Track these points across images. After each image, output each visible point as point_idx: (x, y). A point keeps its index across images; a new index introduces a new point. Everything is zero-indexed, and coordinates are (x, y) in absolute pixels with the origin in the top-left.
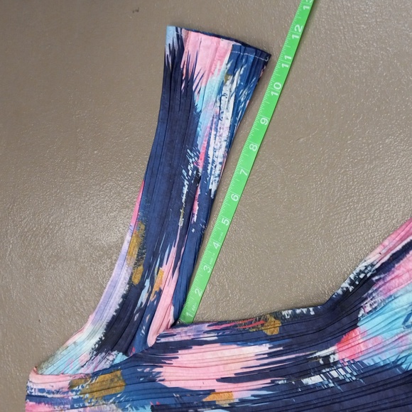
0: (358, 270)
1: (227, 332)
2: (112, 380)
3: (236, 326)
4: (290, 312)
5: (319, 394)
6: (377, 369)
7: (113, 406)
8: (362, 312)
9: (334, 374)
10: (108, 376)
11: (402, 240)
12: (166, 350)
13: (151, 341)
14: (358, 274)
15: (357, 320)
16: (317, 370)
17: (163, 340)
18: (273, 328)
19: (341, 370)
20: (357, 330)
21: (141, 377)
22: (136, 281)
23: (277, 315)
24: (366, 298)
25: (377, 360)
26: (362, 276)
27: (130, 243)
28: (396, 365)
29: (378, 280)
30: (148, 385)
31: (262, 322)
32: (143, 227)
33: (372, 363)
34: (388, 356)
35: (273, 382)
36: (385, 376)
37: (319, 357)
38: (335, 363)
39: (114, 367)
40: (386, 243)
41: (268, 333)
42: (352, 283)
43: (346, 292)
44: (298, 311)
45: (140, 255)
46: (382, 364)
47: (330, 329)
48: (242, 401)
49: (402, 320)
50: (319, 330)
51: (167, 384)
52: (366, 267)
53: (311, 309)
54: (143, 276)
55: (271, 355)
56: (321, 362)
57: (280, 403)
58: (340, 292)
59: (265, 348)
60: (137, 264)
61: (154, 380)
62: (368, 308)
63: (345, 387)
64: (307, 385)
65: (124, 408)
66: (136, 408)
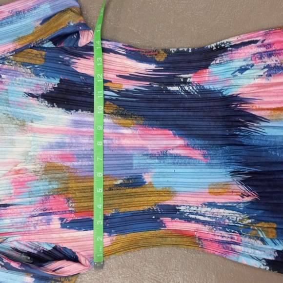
0: (223, 42)
1: (133, 53)
2: (36, 55)
3: (139, 51)
4: (175, 49)
6: (210, 91)
8: (214, 62)
9: (186, 88)
14: (222, 44)
15: (209, 65)
16: (178, 84)
18: (161, 58)
19: (191, 87)
20: (207, 70)
21: (59, 61)
23: (166, 51)
24: (218, 57)
25: (211, 87)
26: (223, 45)
28: (220, 92)
29: (230, 50)
31: (156, 53)
33: (208, 88)
34: (218, 87)
35: (150, 84)
36: (212, 95)
37: (182, 78)
38: (189, 83)
39: (41, 48)
41: (158, 59)
42: (216, 46)
43: (211, 49)
44: (181, 49)
46: (213, 90)
47: (194, 64)
48: (127, 90)
49: (232, 72)
51: (79, 70)
52: (227, 42)
53: (190, 49)
55: (154, 71)
56: (182, 80)
57: (150, 96)
58: (209, 47)
59: (153, 67)
61: (69, 65)
62: (218, 62)
63: (189, 96)
64: (169, 90)
65: (37, 75)
66: (48, 77)
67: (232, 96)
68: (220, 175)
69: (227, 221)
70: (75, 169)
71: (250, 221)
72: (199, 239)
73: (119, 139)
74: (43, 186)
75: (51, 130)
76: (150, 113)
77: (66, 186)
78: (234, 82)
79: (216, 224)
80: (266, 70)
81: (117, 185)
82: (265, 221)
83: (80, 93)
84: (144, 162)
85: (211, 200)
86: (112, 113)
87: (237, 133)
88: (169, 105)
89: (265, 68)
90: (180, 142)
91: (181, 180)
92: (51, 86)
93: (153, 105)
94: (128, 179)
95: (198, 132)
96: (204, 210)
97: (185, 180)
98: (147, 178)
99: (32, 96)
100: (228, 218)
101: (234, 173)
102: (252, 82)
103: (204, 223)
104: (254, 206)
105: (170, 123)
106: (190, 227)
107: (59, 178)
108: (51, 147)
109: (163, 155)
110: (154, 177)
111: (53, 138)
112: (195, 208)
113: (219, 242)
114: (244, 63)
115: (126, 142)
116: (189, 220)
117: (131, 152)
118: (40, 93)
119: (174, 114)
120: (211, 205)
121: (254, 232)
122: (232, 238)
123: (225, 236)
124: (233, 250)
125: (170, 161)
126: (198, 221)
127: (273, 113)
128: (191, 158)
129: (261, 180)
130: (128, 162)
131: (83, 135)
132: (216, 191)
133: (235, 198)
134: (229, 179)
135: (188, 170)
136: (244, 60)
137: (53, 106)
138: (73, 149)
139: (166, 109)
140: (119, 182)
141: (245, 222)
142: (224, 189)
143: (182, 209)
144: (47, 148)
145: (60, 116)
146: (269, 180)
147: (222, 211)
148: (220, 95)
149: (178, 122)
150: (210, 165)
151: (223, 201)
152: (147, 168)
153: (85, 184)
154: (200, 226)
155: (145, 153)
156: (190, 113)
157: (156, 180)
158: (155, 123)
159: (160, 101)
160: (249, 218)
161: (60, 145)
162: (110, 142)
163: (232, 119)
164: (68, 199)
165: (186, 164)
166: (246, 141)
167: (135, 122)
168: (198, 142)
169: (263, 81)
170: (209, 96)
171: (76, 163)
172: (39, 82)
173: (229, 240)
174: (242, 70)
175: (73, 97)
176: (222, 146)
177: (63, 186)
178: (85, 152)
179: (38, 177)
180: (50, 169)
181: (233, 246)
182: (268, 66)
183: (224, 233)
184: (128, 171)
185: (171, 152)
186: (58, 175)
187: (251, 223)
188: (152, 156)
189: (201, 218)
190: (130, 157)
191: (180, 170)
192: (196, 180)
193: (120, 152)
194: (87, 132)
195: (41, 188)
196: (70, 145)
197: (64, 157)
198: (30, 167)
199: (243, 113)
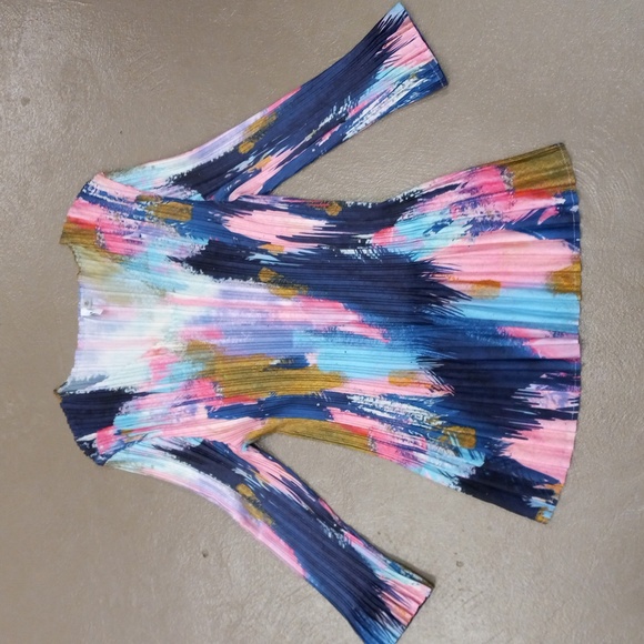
0: (411, 191)
2: (181, 210)
3: (306, 203)
4: (352, 203)
5: (349, 262)
6: (395, 256)
7: (173, 230)
8: (401, 218)
9: (365, 251)
10: (180, 205)
11: (447, 182)
12: (244, 207)
13: (233, 197)
14: (410, 193)
15: (395, 222)
16: (354, 246)
17: (244, 200)
18: (334, 211)
19: (370, 250)
20: (392, 229)
21: (209, 218)
22: (242, 150)
23: (342, 203)
24: (408, 210)
25: (397, 250)
26: (412, 195)
27: (257, 122)
28: (407, 256)
29: (420, 201)
30: (215, 225)
31: (328, 205)
32: (274, 118)
33: (393, 251)
34: (405, 250)
35: (319, 246)
36: (397, 261)
37: (360, 238)
38: (369, 245)
39: (187, 201)
40: (436, 180)
41: (329, 213)
42: (404, 198)
43: (397, 201)
44: (359, 204)
45: (257, 135)
46: (398, 254)
47: (376, 222)
48: (289, 254)
49: (424, 231)
50: (369, 220)
51: (231, 230)
53: (370, 204)
54: (250, 152)
55: (325, 229)
56: (359, 242)
57: (317, 261)
58: (394, 199)
59: (323, 223)
60: (250, 139)
61: (220, 223)
62: (406, 217)
63: (368, 262)
64: (343, 255)
65: (183, 235)
66: (195, 238)
67: (422, 263)
68: (404, 360)
69: (410, 419)
70: (223, 348)
71: (440, 423)
72: (374, 440)
73: (276, 312)
74: (186, 369)
75: (195, 301)
76: (317, 282)
77: (212, 368)
78: (426, 244)
79: (396, 423)
80: (470, 226)
81: (272, 366)
82: (461, 426)
83: (231, 258)
84: (307, 339)
85: (391, 391)
86: (269, 282)
87: (427, 312)
88: (341, 272)
89: (468, 223)
90: (353, 317)
91: (354, 363)
92: (197, 248)
93: (321, 271)
94: (287, 360)
95: (377, 307)
96: (383, 403)
97: (359, 364)
98: (311, 359)
99: (176, 260)
100: (413, 417)
101: (422, 359)
102: (450, 243)
103: (382, 420)
104: (448, 405)
105: (341, 294)
106: (364, 423)
107: (203, 359)
108: (196, 322)
109: (331, 332)
110: (320, 358)
111: (198, 312)
112: (372, 400)
113: (399, 447)
114: (439, 218)
115: (285, 316)
116: (363, 414)
117: (291, 327)
118: (185, 256)
119: (348, 283)
120: (391, 397)
121: (445, 438)
122: (415, 443)
123: (406, 439)
124: (415, 459)
125: (340, 340)
126: (374, 417)
127: (476, 287)
128: (367, 338)
129: (460, 371)
130: (286, 339)
131: (233, 307)
132: (398, 380)
133: (423, 392)
134: (415, 366)
135: (363, 352)
136: (441, 213)
137: (199, 273)
138: (220, 324)
139: (338, 277)
140: (275, 362)
141: (433, 424)
142: (407, 378)
143: (355, 399)
144: (190, 323)
145: (207, 285)
146: (470, 371)
147: (405, 406)
148: (407, 261)
149: (351, 294)
150: (391, 348)
151: (407, 394)
152: (311, 347)
153: (234, 365)
154: (376, 423)
155: (309, 329)
156: (368, 283)
157: (322, 362)
158: (322, 293)
159: (330, 267)
160: (440, 419)
161: (206, 320)
162: (264, 315)
163: (422, 292)
164: (215, 384)
165: (360, 345)
166: (438, 321)
167: (297, 291)
168: (376, 318)
169: (466, 243)
170: (393, 261)
171: (224, 341)
172: (185, 244)
173: (411, 445)
174: (437, 227)
175: (223, 263)
176: (406, 324)
177: (208, 368)
178: (235, 328)
179: (179, 359)
180: (194, 348)
181: (415, 454)
182: (473, 222)
183: (406, 436)
184: (286, 350)
185: (342, 329)
186: (203, 356)
187: (442, 426)
188: (317, 333)
189: (379, 413)
190: (289, 333)
191: (352, 351)
192: (372, 365)
193: (277, 327)
194: (237, 304)
195: (184, 371)
196: (217, 320)
197: (210, 334)
198: (171, 346)
199: (435, 286)
